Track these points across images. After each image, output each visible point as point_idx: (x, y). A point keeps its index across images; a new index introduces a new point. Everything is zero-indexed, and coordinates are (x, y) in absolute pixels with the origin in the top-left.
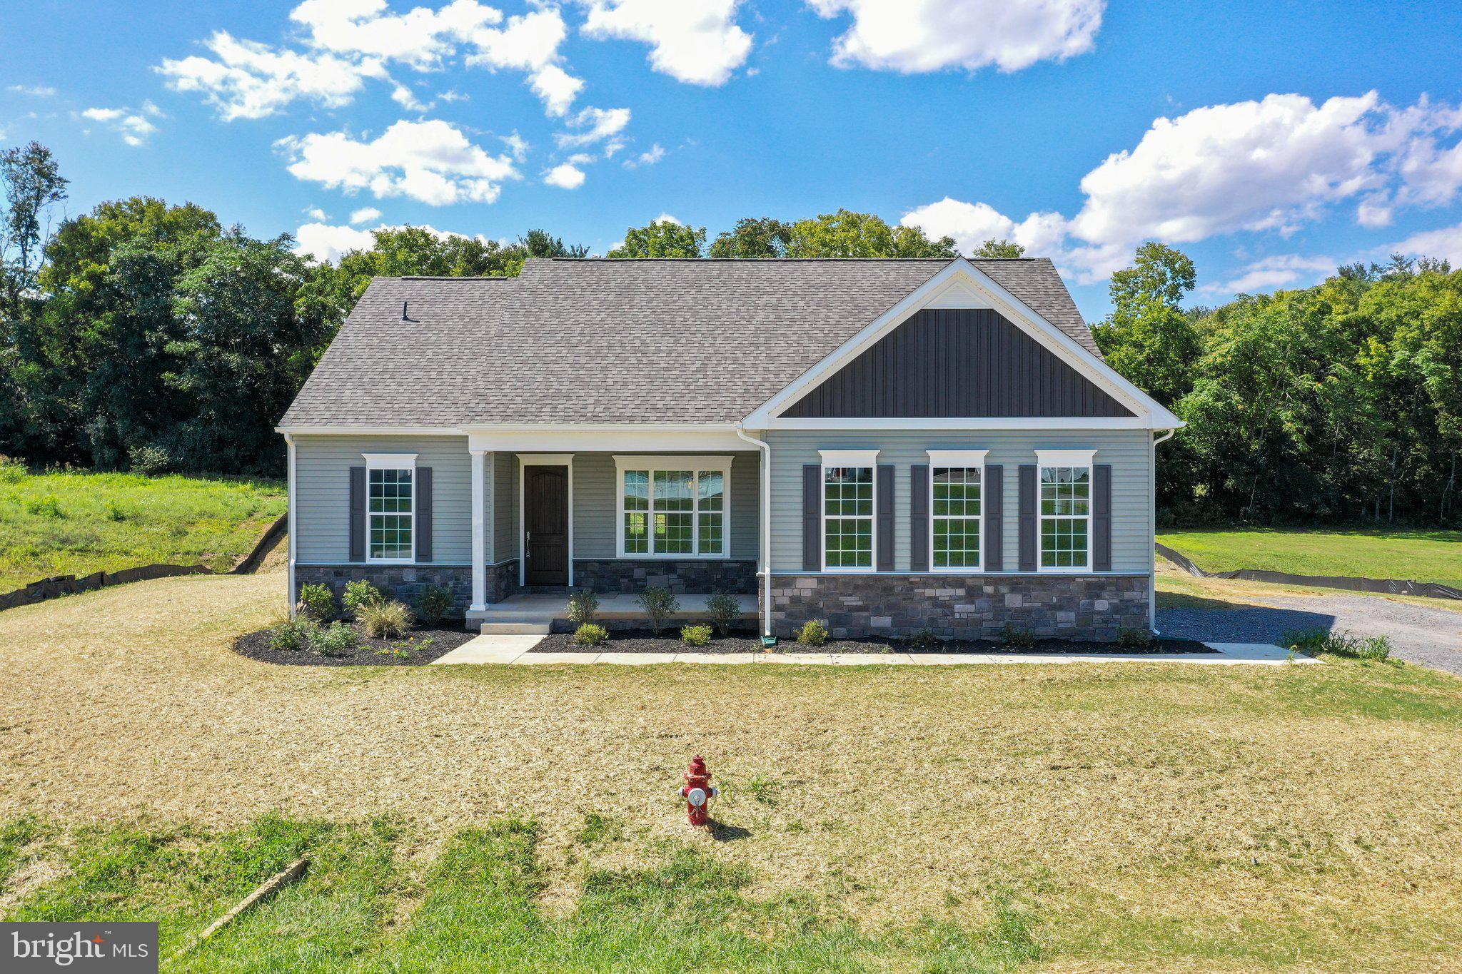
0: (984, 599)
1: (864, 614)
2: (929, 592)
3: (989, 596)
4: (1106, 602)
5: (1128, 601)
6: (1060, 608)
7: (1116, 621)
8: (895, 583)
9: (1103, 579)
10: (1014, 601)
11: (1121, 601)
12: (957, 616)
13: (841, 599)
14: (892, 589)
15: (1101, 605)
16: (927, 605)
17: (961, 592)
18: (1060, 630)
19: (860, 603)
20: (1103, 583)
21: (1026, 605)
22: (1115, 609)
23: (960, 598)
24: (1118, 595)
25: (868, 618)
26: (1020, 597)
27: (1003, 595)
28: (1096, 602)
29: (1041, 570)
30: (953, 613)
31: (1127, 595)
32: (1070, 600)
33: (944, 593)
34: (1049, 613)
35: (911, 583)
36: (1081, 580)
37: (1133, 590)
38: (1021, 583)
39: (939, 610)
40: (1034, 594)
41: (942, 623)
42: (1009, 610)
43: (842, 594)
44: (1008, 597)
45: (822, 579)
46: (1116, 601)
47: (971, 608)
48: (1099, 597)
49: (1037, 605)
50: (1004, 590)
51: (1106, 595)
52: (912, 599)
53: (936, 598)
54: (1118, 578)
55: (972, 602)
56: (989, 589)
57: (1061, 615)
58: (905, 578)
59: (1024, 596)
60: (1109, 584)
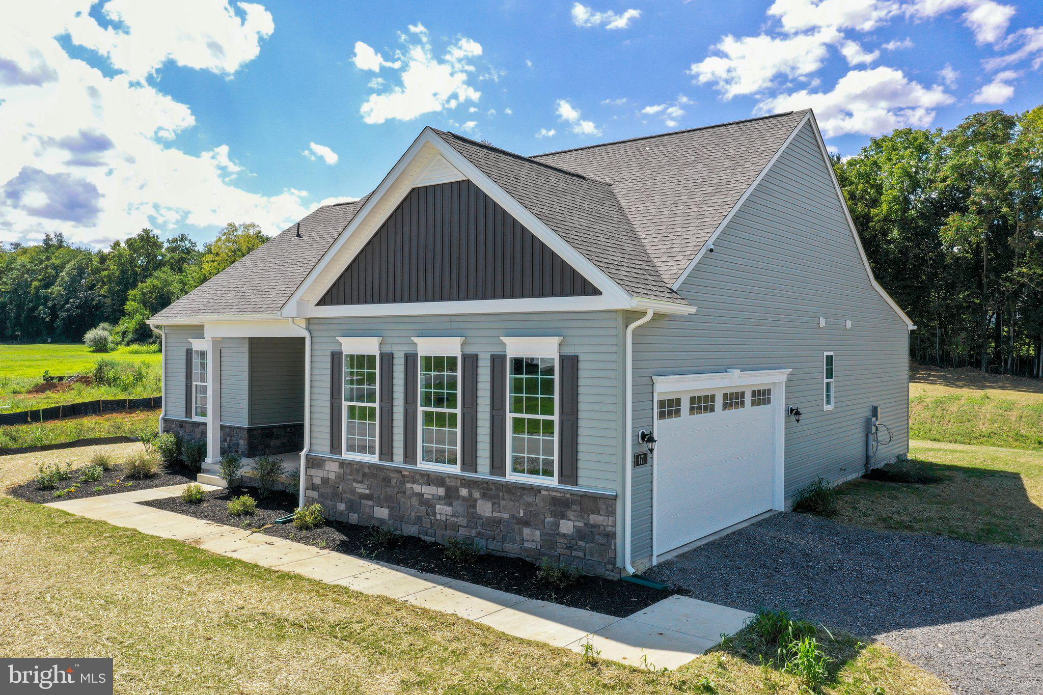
0: (459, 502)
1: (370, 503)
2: (417, 488)
3: (464, 499)
4: (570, 524)
5: (593, 526)
6: (527, 524)
7: (580, 548)
8: (392, 475)
9: (568, 496)
10: (485, 508)
11: (586, 524)
12: (438, 517)
13: (355, 485)
14: (390, 481)
15: (567, 527)
16: (415, 501)
17: (441, 491)
18: (526, 550)
19: (367, 491)
20: (567, 499)
21: (496, 514)
22: (581, 534)
23: (440, 498)
24: (582, 517)
25: (372, 508)
26: (489, 505)
27: (476, 501)
28: (562, 522)
29: (512, 477)
30: (435, 514)
31: (594, 519)
32: (536, 515)
33: (429, 491)
34: (516, 527)
35: (403, 476)
36: (546, 493)
37: (599, 514)
38: (491, 489)
39: (424, 508)
40: (503, 503)
41: (426, 522)
42: (480, 518)
43: (355, 481)
44: (480, 502)
45: (342, 464)
46: (581, 524)
47: (448, 510)
48: (564, 516)
49: (506, 516)
50: (477, 495)
51: (571, 514)
52: (404, 493)
53: (422, 495)
54: (584, 496)
55: (450, 504)
56: (464, 492)
57: (526, 531)
58: (398, 471)
59: (493, 504)
60: (573, 502)
